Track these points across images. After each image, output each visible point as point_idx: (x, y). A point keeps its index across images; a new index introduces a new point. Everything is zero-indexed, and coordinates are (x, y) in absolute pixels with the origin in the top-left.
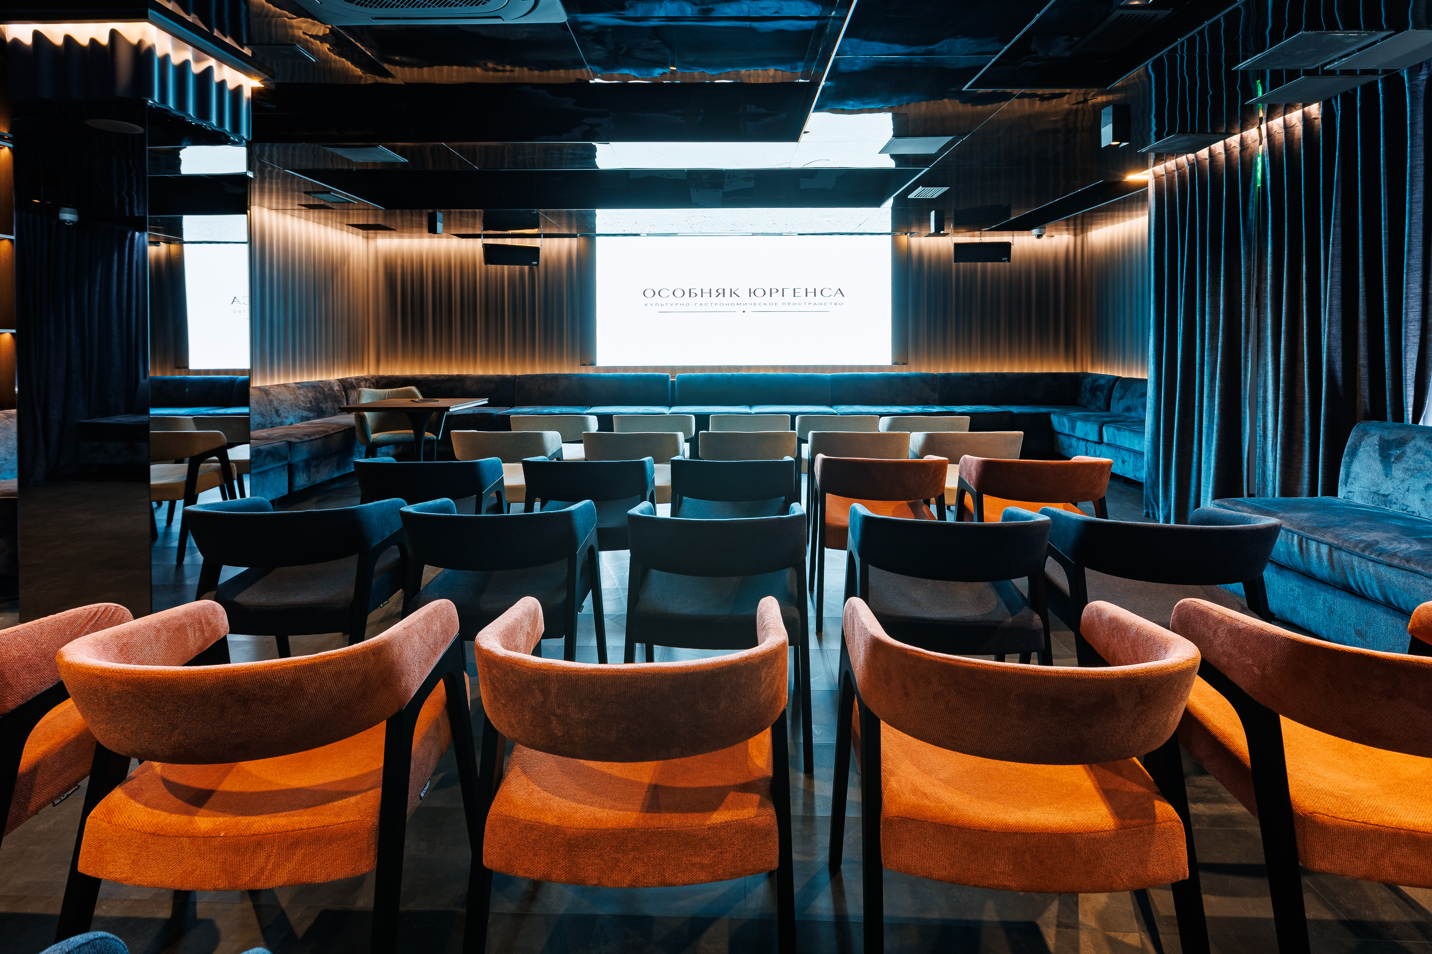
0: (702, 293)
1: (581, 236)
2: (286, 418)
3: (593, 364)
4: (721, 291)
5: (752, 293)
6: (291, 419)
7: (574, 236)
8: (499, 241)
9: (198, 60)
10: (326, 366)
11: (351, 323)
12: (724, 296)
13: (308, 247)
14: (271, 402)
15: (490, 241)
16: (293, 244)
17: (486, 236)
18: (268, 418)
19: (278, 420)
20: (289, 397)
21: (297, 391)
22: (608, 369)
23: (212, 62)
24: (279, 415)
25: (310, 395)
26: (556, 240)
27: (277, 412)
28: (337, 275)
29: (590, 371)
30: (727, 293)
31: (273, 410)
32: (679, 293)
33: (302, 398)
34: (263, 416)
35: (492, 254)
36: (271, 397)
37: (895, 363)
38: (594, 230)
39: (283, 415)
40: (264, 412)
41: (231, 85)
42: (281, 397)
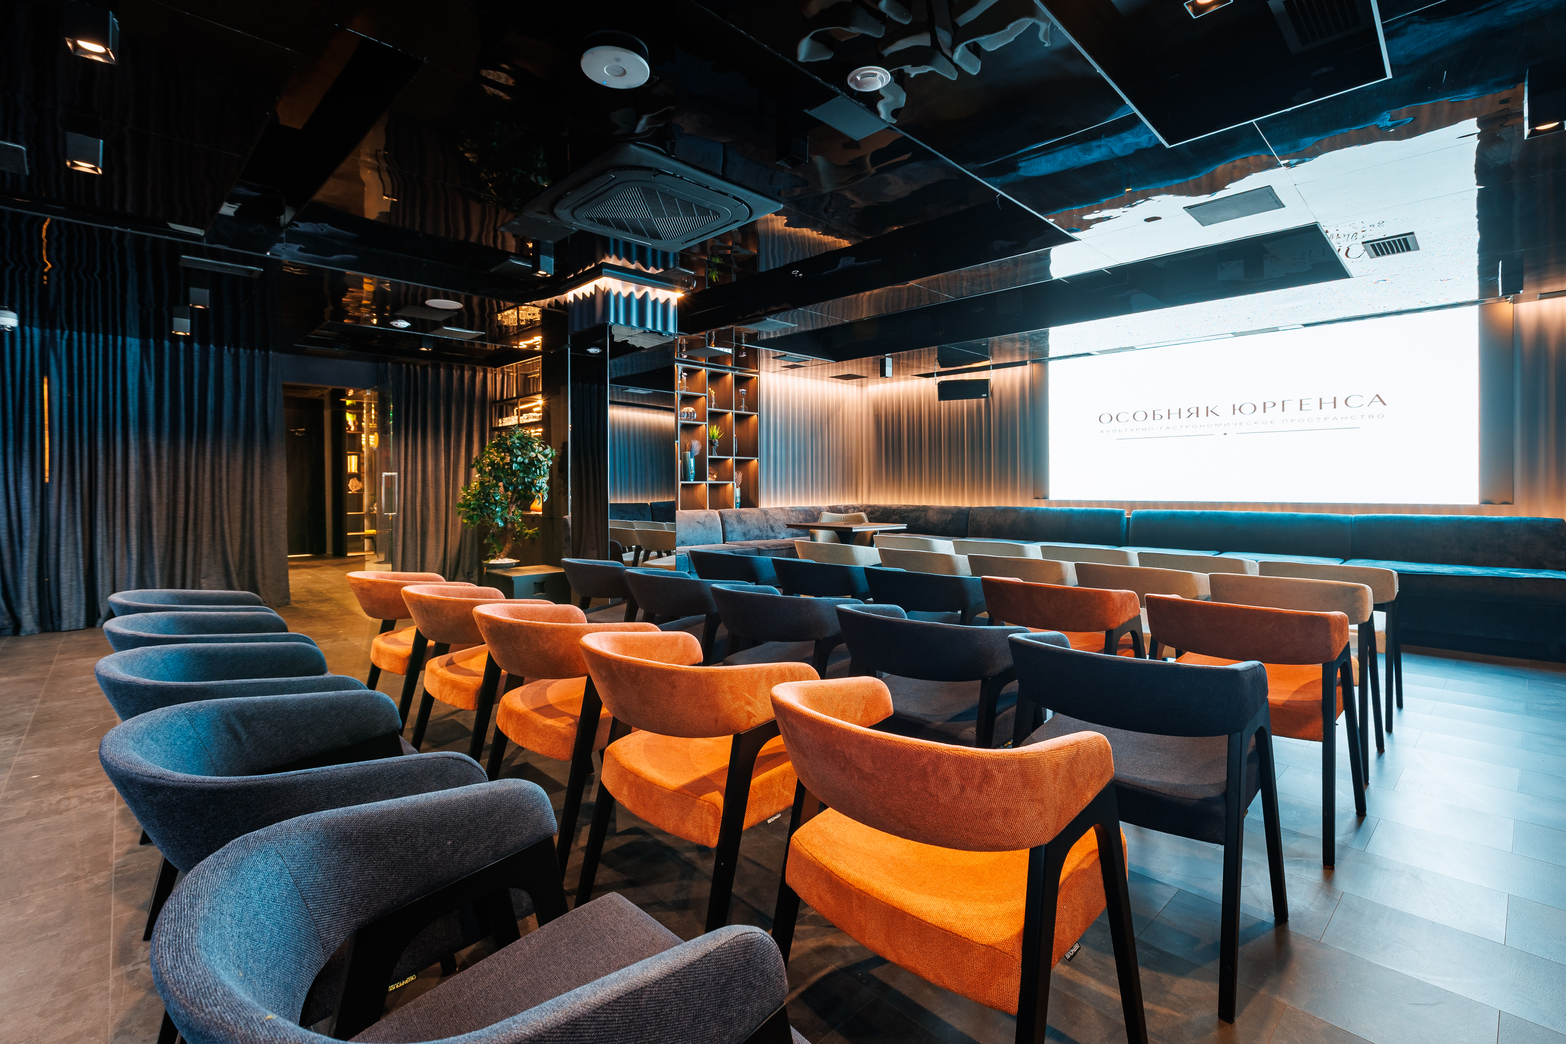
0: (1169, 414)
1: (1033, 362)
2: (779, 533)
3: (1045, 497)
4: (1194, 410)
5: (1236, 409)
6: (784, 535)
7: (1023, 363)
8: (952, 378)
9: (638, 290)
10: (822, 495)
11: (846, 459)
12: (1198, 416)
13: (806, 399)
14: (767, 521)
15: (944, 378)
16: (793, 397)
17: (939, 374)
18: (765, 532)
19: (773, 534)
20: (783, 517)
21: (791, 514)
22: (1060, 503)
23: (648, 289)
24: (773, 531)
25: (801, 517)
26: (1009, 369)
27: (772, 528)
28: (833, 422)
29: (1042, 505)
30: (1202, 412)
31: (769, 527)
32: (1140, 416)
33: (794, 519)
34: (761, 530)
35: (946, 391)
36: (768, 516)
37: (1486, 502)
38: (1045, 352)
39: (776, 531)
40: (762, 528)
41: (662, 300)
42: (777, 517)
